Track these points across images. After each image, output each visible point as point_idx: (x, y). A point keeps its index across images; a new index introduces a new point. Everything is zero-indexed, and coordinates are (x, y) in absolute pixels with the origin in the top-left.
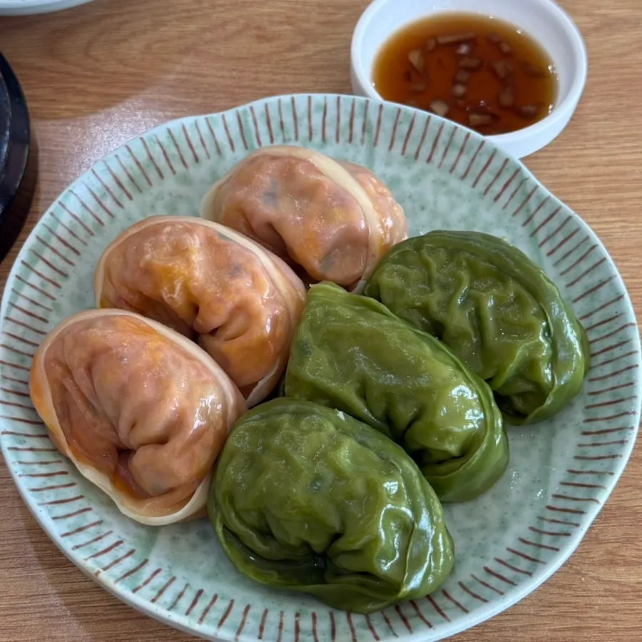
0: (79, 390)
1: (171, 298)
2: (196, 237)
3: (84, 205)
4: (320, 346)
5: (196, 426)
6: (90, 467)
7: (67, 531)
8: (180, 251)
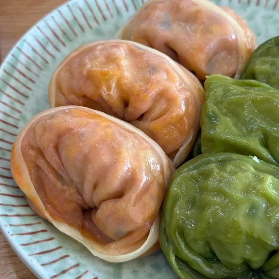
0: (50, 166)
1: (109, 95)
2: (122, 49)
3: (34, 50)
4: (225, 115)
5: (144, 180)
6: (64, 224)
7: (55, 274)
8: (111, 59)
